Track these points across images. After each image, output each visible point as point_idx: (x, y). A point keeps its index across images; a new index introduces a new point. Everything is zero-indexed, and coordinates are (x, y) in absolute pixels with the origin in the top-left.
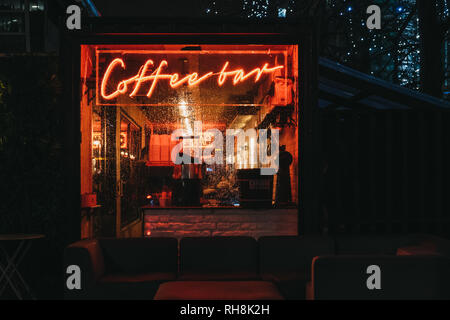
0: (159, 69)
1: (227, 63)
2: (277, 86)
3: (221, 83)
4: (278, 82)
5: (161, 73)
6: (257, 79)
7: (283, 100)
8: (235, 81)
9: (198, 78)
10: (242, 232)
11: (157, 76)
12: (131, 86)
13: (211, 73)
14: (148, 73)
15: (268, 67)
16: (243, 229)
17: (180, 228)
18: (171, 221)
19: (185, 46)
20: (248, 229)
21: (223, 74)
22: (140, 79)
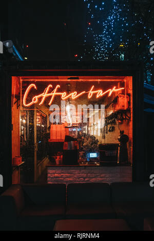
0: (55, 90)
1: (93, 86)
2: (120, 98)
3: (89, 97)
4: (121, 96)
5: (57, 92)
6: (110, 95)
7: (123, 106)
8: (98, 96)
9: (77, 94)
10: (101, 179)
11: (54, 94)
12: (40, 99)
13: (84, 92)
14: (49, 92)
15: (116, 89)
16: (102, 177)
17: (67, 177)
18: (62, 173)
19: (69, 77)
20: (104, 177)
21: (91, 92)
22: (45, 95)
